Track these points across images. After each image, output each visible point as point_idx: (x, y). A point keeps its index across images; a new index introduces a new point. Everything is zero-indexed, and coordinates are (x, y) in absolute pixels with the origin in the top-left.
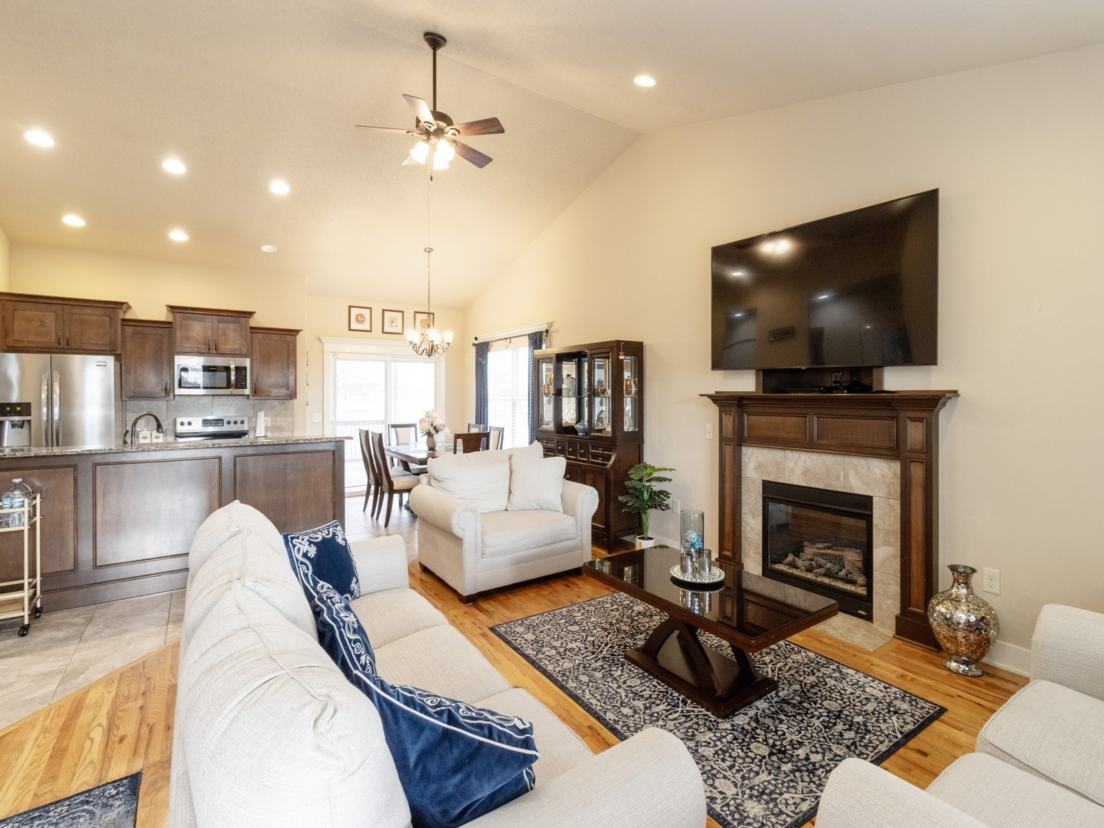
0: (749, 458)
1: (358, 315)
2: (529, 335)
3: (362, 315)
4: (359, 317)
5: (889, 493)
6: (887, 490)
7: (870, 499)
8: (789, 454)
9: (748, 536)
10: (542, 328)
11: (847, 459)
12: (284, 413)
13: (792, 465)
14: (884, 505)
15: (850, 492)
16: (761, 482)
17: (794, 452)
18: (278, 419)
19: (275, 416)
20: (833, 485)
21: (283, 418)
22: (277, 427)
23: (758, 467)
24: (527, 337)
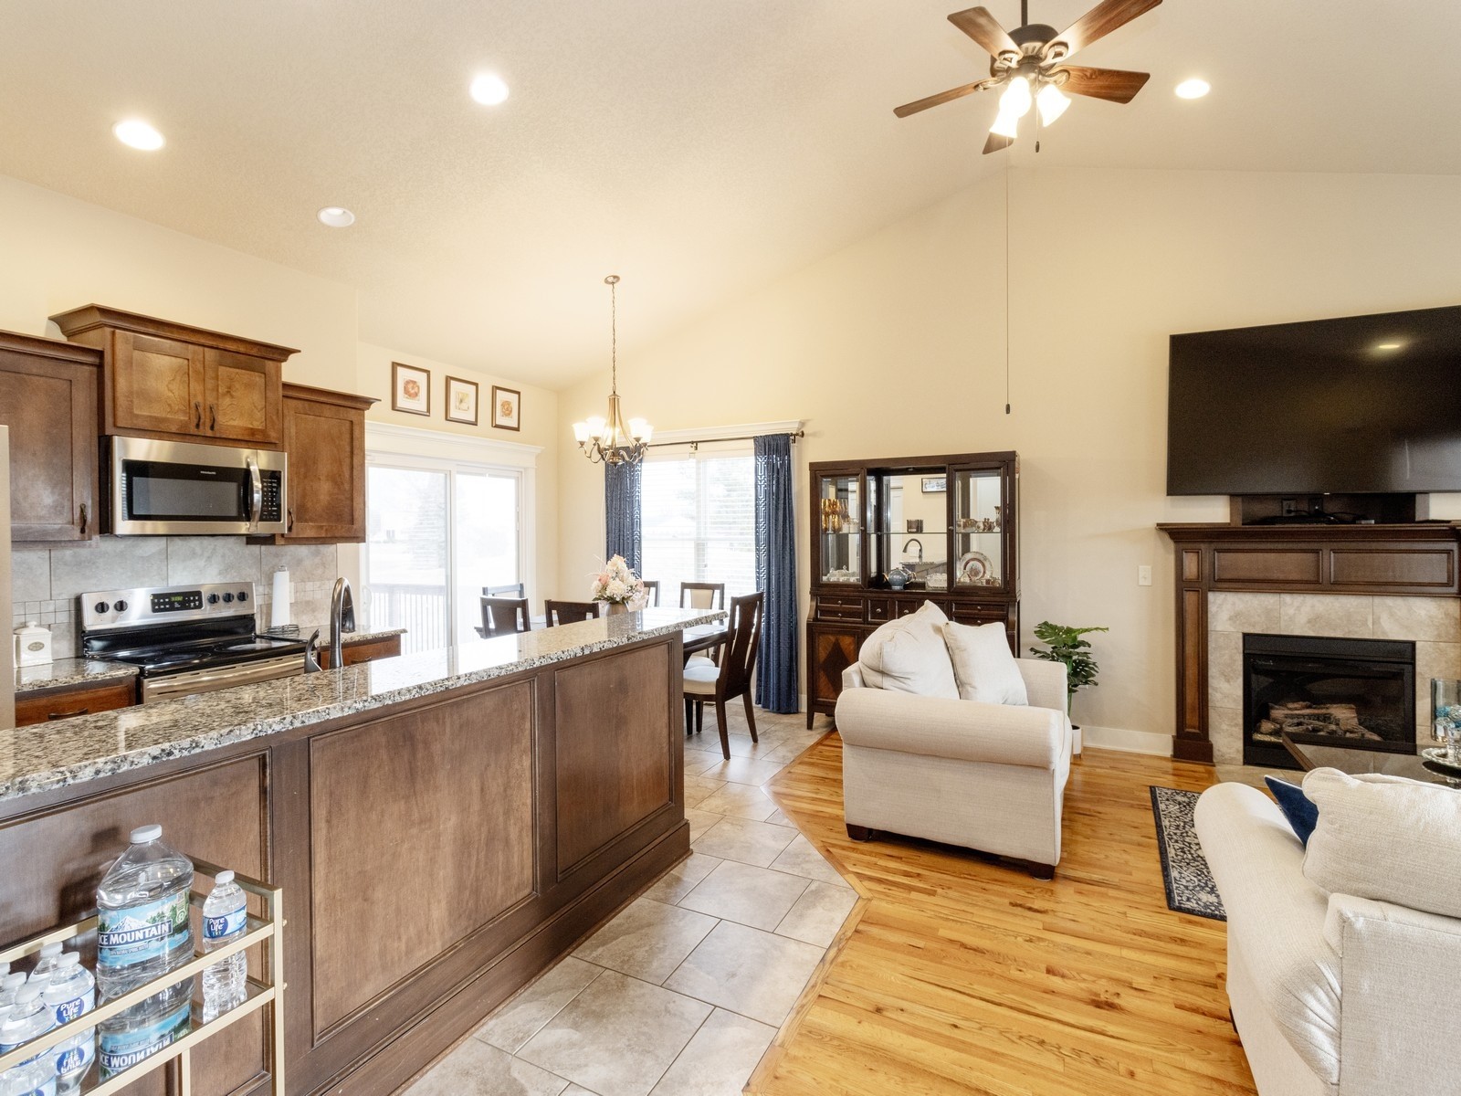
0: (1220, 606)
1: (408, 382)
2: (756, 439)
3: (414, 382)
4: (410, 386)
5: (1439, 635)
6: (1436, 633)
7: (1413, 644)
8: (1287, 598)
9: (1218, 704)
10: (791, 428)
11: (1377, 600)
12: (320, 571)
13: (1291, 612)
14: (1431, 650)
15: (1382, 638)
16: (1241, 636)
17: (1295, 596)
18: (309, 586)
19: (303, 581)
20: (1356, 632)
21: (318, 583)
22: (308, 603)
23: (1234, 618)
24: (751, 443)
